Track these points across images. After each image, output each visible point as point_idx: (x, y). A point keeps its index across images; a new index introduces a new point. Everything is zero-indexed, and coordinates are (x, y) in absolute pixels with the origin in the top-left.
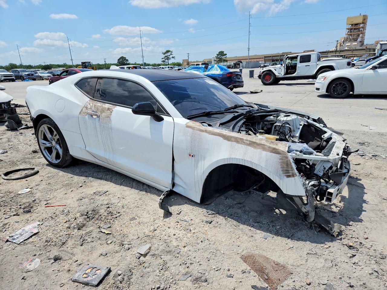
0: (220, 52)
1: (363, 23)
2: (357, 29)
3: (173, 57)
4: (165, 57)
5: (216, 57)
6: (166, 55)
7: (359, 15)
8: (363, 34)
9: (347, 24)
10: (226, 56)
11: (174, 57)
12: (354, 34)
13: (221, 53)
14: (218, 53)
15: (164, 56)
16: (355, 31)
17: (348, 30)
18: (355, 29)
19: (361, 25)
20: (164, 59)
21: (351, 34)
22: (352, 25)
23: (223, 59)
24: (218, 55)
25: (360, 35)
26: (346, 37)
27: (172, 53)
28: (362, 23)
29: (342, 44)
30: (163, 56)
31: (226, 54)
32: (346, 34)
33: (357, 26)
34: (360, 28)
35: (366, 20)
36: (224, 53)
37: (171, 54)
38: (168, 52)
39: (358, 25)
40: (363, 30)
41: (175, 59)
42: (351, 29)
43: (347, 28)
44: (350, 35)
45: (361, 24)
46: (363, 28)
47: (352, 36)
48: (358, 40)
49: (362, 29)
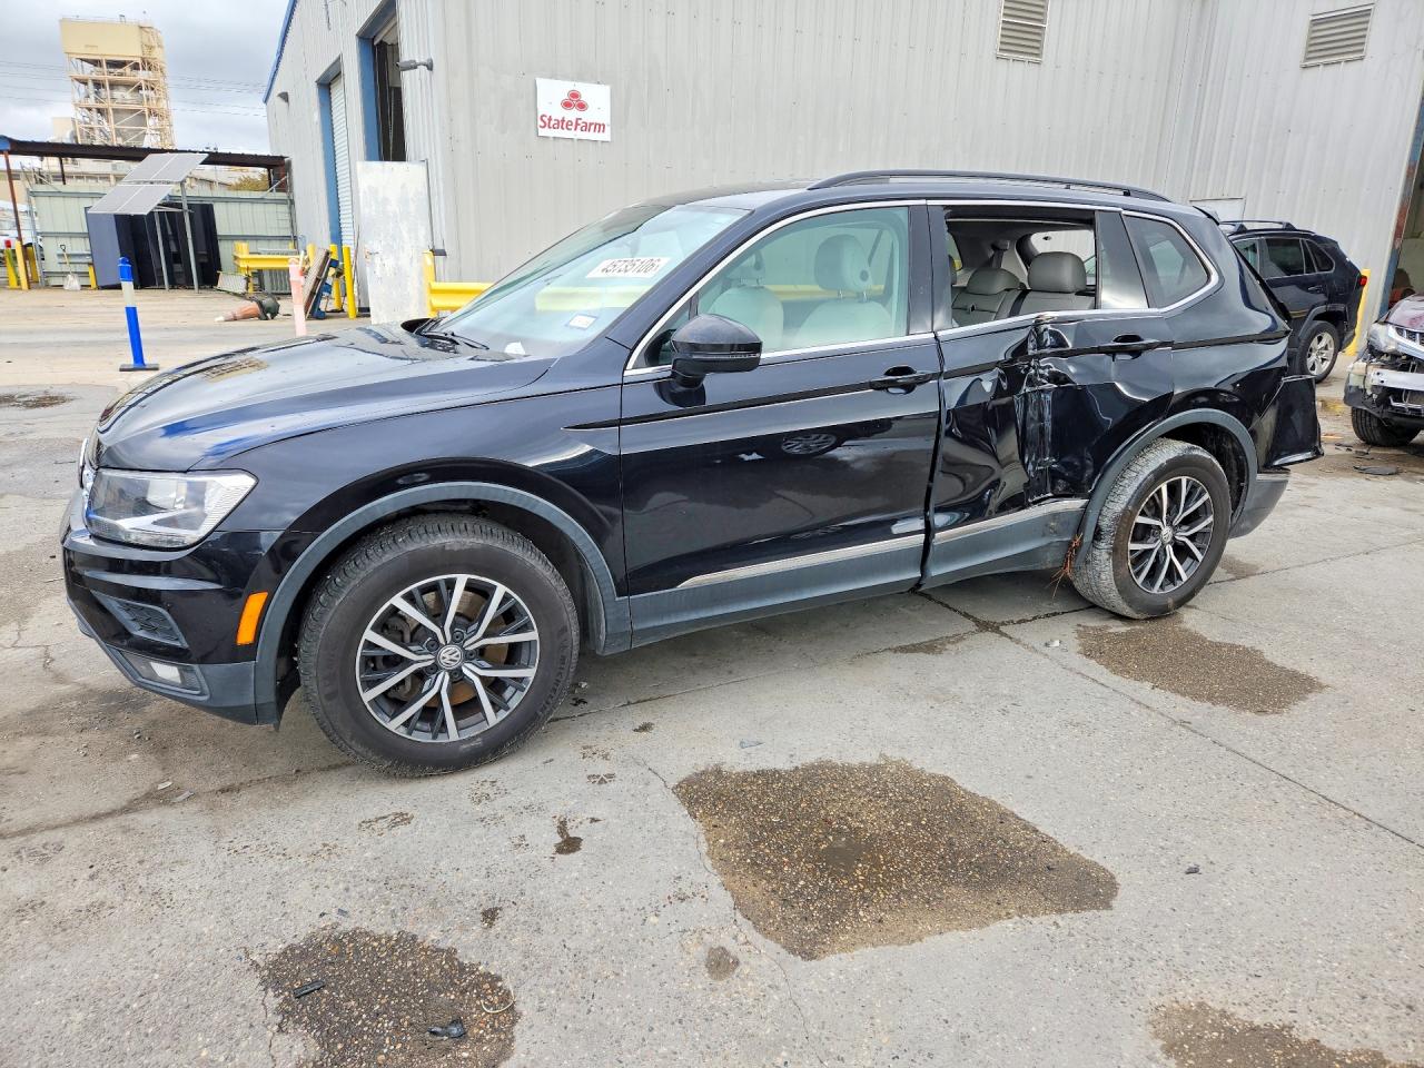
1: (147, 64)
2: (127, 85)
7: (118, 18)
8: (160, 116)
9: (70, 57)
12: (115, 111)
16: (118, 94)
18: (114, 86)
19: (142, 76)
21: (100, 106)
22: (96, 63)
25: (151, 122)
26: (80, 118)
28: (139, 61)
32: (77, 108)
33: (121, 75)
34: (140, 88)
35: (157, 54)
39: (127, 69)
40: (158, 99)
42: (98, 84)
43: (76, 74)
44: (99, 111)
45: (136, 67)
46: (150, 86)
47: (111, 118)
49: (151, 93)
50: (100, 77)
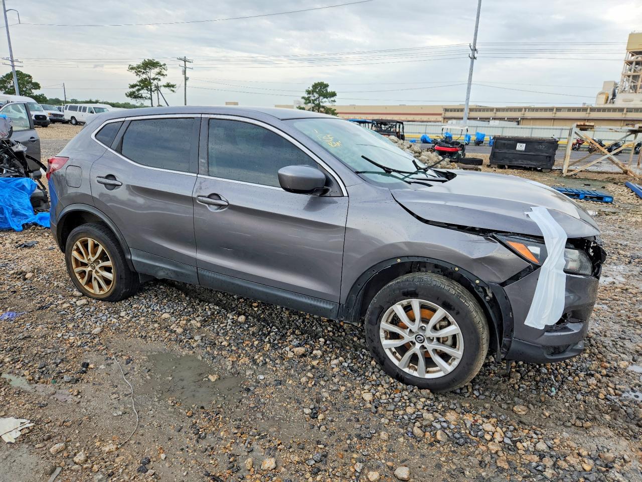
0: (315, 86)
3: (168, 86)
4: (142, 81)
5: (303, 98)
6: (144, 76)
9: (628, 52)
10: (332, 99)
11: (173, 86)
13: (321, 89)
14: (311, 88)
15: (139, 79)
17: (628, 66)
20: (134, 90)
21: (636, 74)
23: (323, 107)
24: (309, 92)
27: (164, 72)
29: (610, 99)
30: (135, 79)
31: (333, 94)
32: (622, 75)
36: (329, 90)
37: (159, 73)
38: (149, 65)
41: (173, 91)
42: (638, 63)
44: (634, 77)
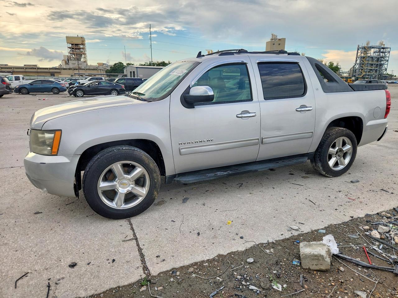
1: (82, 44)
2: (79, 49)
7: (77, 36)
8: (85, 54)
9: (67, 43)
16: (77, 51)
17: (70, 49)
18: (76, 48)
19: (81, 46)
22: (72, 44)
25: (83, 56)
26: (69, 55)
29: (67, 62)
32: (69, 53)
34: (81, 49)
39: (79, 46)
40: (84, 51)
42: (73, 48)
43: (68, 47)
44: (73, 54)
45: (81, 45)
46: (83, 49)
47: (75, 55)
48: (82, 60)
50: (73, 47)
